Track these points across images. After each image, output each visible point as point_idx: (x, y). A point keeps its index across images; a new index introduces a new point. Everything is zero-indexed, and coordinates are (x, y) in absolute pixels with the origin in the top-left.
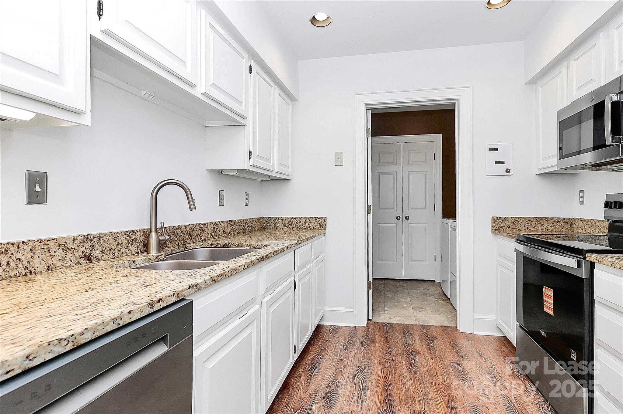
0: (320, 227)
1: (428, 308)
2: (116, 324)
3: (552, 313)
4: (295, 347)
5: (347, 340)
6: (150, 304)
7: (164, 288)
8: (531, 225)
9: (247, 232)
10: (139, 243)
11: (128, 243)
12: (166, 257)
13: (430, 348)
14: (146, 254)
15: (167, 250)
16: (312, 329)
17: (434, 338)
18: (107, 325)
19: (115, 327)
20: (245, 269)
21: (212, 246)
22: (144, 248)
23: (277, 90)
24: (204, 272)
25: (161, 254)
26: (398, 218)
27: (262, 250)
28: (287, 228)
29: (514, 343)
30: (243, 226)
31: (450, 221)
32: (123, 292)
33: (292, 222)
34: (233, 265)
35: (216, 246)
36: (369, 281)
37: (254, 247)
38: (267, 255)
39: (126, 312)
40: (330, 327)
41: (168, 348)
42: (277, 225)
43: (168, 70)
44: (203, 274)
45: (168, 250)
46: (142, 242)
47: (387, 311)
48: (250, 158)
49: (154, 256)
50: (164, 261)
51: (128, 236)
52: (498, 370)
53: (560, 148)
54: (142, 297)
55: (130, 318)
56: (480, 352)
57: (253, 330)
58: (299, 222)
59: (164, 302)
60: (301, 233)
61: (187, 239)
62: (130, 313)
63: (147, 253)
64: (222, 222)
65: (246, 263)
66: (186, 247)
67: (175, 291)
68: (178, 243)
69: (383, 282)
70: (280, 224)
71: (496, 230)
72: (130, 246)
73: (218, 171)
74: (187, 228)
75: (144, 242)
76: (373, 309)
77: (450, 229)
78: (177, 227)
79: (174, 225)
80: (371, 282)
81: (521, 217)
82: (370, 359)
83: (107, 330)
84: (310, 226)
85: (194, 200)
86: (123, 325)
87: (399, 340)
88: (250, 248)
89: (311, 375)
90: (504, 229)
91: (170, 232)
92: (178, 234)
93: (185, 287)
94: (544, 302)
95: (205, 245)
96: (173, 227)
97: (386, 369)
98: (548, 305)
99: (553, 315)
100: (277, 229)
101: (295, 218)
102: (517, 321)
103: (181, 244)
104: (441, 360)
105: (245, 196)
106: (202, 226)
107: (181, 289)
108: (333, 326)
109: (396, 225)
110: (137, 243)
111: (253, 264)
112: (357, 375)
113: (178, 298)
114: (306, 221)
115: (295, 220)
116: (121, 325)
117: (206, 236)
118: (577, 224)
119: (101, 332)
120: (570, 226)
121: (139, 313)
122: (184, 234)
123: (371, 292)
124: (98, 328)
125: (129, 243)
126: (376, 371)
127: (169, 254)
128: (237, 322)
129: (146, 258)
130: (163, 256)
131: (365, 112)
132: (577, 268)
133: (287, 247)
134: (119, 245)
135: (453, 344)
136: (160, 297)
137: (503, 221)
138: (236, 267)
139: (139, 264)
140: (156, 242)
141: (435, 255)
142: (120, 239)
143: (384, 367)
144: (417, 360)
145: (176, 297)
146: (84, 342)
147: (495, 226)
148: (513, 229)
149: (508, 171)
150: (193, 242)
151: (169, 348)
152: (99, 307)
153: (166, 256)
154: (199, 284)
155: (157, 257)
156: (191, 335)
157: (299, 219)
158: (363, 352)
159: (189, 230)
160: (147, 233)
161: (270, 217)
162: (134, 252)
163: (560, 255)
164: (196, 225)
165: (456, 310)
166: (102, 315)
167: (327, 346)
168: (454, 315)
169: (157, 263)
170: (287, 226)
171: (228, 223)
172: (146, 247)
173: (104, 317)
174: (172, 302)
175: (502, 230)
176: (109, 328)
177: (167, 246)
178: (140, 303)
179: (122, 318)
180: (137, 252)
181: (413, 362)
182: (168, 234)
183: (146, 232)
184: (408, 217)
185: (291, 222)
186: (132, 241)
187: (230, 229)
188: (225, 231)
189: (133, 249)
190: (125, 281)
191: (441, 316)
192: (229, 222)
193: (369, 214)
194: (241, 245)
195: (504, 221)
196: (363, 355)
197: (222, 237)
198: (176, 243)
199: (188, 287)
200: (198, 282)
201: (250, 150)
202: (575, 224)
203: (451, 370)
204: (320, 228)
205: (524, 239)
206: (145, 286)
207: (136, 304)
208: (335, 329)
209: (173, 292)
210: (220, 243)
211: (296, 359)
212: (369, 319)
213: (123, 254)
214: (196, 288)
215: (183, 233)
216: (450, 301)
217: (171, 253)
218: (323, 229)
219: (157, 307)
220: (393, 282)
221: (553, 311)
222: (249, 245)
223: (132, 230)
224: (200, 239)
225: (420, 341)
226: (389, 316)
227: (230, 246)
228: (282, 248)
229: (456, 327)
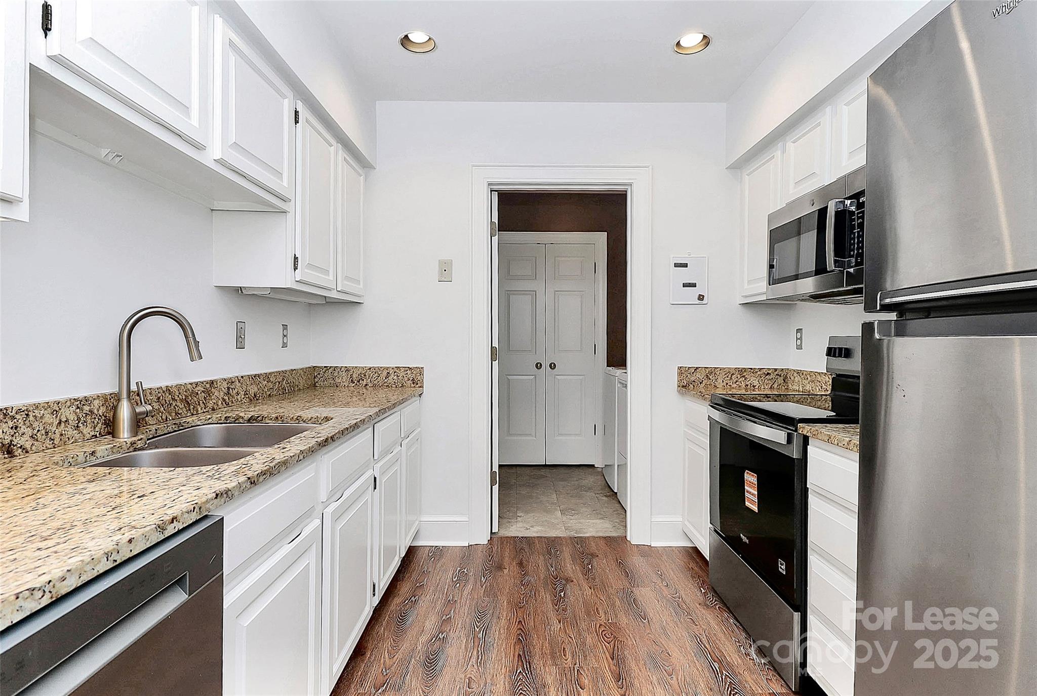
0: (413, 383)
1: (584, 509)
2: (110, 560)
3: (755, 508)
4: (374, 586)
5: (459, 569)
6: (159, 527)
7: (173, 499)
8: (731, 378)
9: (286, 393)
10: (97, 420)
11: (77, 420)
12: (148, 442)
13: (587, 572)
14: (111, 438)
15: (147, 430)
16: (401, 554)
17: (593, 555)
18: (98, 563)
19: (110, 565)
20: (300, 460)
21: (227, 420)
22: (105, 427)
23: (340, 152)
24: (233, 469)
25: (140, 438)
26: (539, 366)
27: (322, 428)
28: (356, 384)
29: (707, 554)
30: (279, 384)
31: (618, 372)
32: (102, 509)
33: (365, 375)
34: (280, 456)
35: (235, 421)
36: (493, 470)
37: (304, 422)
38: (333, 435)
39: (125, 541)
40: (430, 549)
41: (187, 596)
42: (338, 380)
43: (158, 121)
44: (233, 473)
45: (150, 431)
46: (101, 417)
47: (520, 517)
48: (295, 268)
49: (127, 442)
50: (144, 450)
51: (78, 408)
52: (684, 596)
53: (771, 266)
54: (141, 516)
55: (131, 551)
56: (659, 573)
57: (311, 559)
58: (377, 374)
59: (179, 522)
60: (382, 394)
61: (182, 409)
62: (131, 543)
63: (113, 437)
64: (242, 377)
65: (301, 451)
66: (180, 423)
67: (196, 504)
68: (166, 416)
69: (514, 470)
70: (343, 379)
71: (683, 386)
72: (81, 425)
73: (237, 288)
74: (182, 391)
75: (106, 417)
76: (499, 516)
77: (618, 385)
78: (165, 389)
79: (158, 385)
80: (496, 472)
81: (718, 368)
82: (495, 596)
83: (98, 571)
84: (396, 381)
85: (199, 342)
86: (121, 561)
87: (541, 562)
88: (298, 423)
89: (401, 630)
90: (694, 386)
91: (151, 398)
92: (165, 400)
93: (210, 496)
94: (746, 493)
95: (214, 419)
96: (156, 390)
97: (522, 610)
98: (751, 497)
99: (757, 512)
100: (337, 386)
101: (370, 369)
102: (711, 523)
103: (171, 419)
104: (604, 587)
105: (282, 331)
106: (208, 386)
107: (204, 499)
108: (434, 548)
109: (536, 377)
110: (93, 420)
111: (312, 451)
112: (475, 622)
113: (200, 514)
114: (388, 373)
115: (370, 372)
116: (117, 563)
117: (214, 403)
118: (792, 378)
119: (89, 575)
120: (784, 380)
121: (144, 541)
122: (176, 400)
123: (496, 488)
124: (85, 569)
125: (79, 419)
126: (505, 614)
127: (151, 436)
128: (286, 549)
129: (114, 446)
130: (143, 441)
131: (488, 196)
132: (787, 443)
133: (364, 421)
134: (63, 424)
135: (621, 564)
136: (173, 514)
137: (693, 373)
138: (287, 458)
139: (102, 457)
140: (129, 416)
141: (595, 425)
142: (63, 413)
143: (517, 606)
144: (568, 592)
145: (197, 513)
146: (66, 592)
147: (683, 381)
148: (707, 386)
149: (701, 298)
150: (193, 415)
151: (189, 596)
152: (72, 536)
153: (148, 440)
154: (230, 491)
155: (132, 444)
156: (220, 573)
157: (377, 370)
158: (484, 586)
159: (185, 393)
160: (112, 402)
161: (325, 367)
162: (88, 436)
163: (767, 426)
164: (197, 384)
165: (626, 510)
166: (86, 547)
167: (426, 579)
168: (623, 518)
169: (134, 455)
170: (356, 382)
171: (252, 378)
172: (111, 427)
173: (90, 551)
174: (192, 522)
175: (693, 386)
176: (102, 568)
177: (146, 424)
178: (144, 526)
179: (120, 552)
180: (93, 436)
181: (563, 596)
182: (148, 401)
183: (109, 399)
184: (555, 365)
185: (362, 375)
186: (84, 415)
187: (256, 389)
188: (248, 393)
189: (87, 431)
190: (98, 488)
191: (603, 521)
192: (254, 377)
193: (493, 362)
194: (281, 418)
195: (695, 373)
196: (485, 590)
197: (242, 403)
198: (161, 417)
199: (215, 496)
200: (230, 486)
201: (295, 255)
202: (790, 378)
203: (618, 603)
204: (412, 385)
205: (721, 402)
206: (139, 497)
207: (138, 528)
208: (438, 552)
209: (193, 504)
210: (242, 414)
211: (376, 605)
212: (493, 532)
213: (69, 439)
214: (227, 497)
215: (174, 399)
216: (616, 497)
217: (155, 435)
218: (417, 386)
219: (170, 530)
220: (528, 470)
221: (757, 506)
222: (296, 417)
223: (85, 397)
224: (205, 408)
225: (573, 561)
226: (525, 525)
227: (262, 420)
228: (355, 424)
229: (626, 537)
